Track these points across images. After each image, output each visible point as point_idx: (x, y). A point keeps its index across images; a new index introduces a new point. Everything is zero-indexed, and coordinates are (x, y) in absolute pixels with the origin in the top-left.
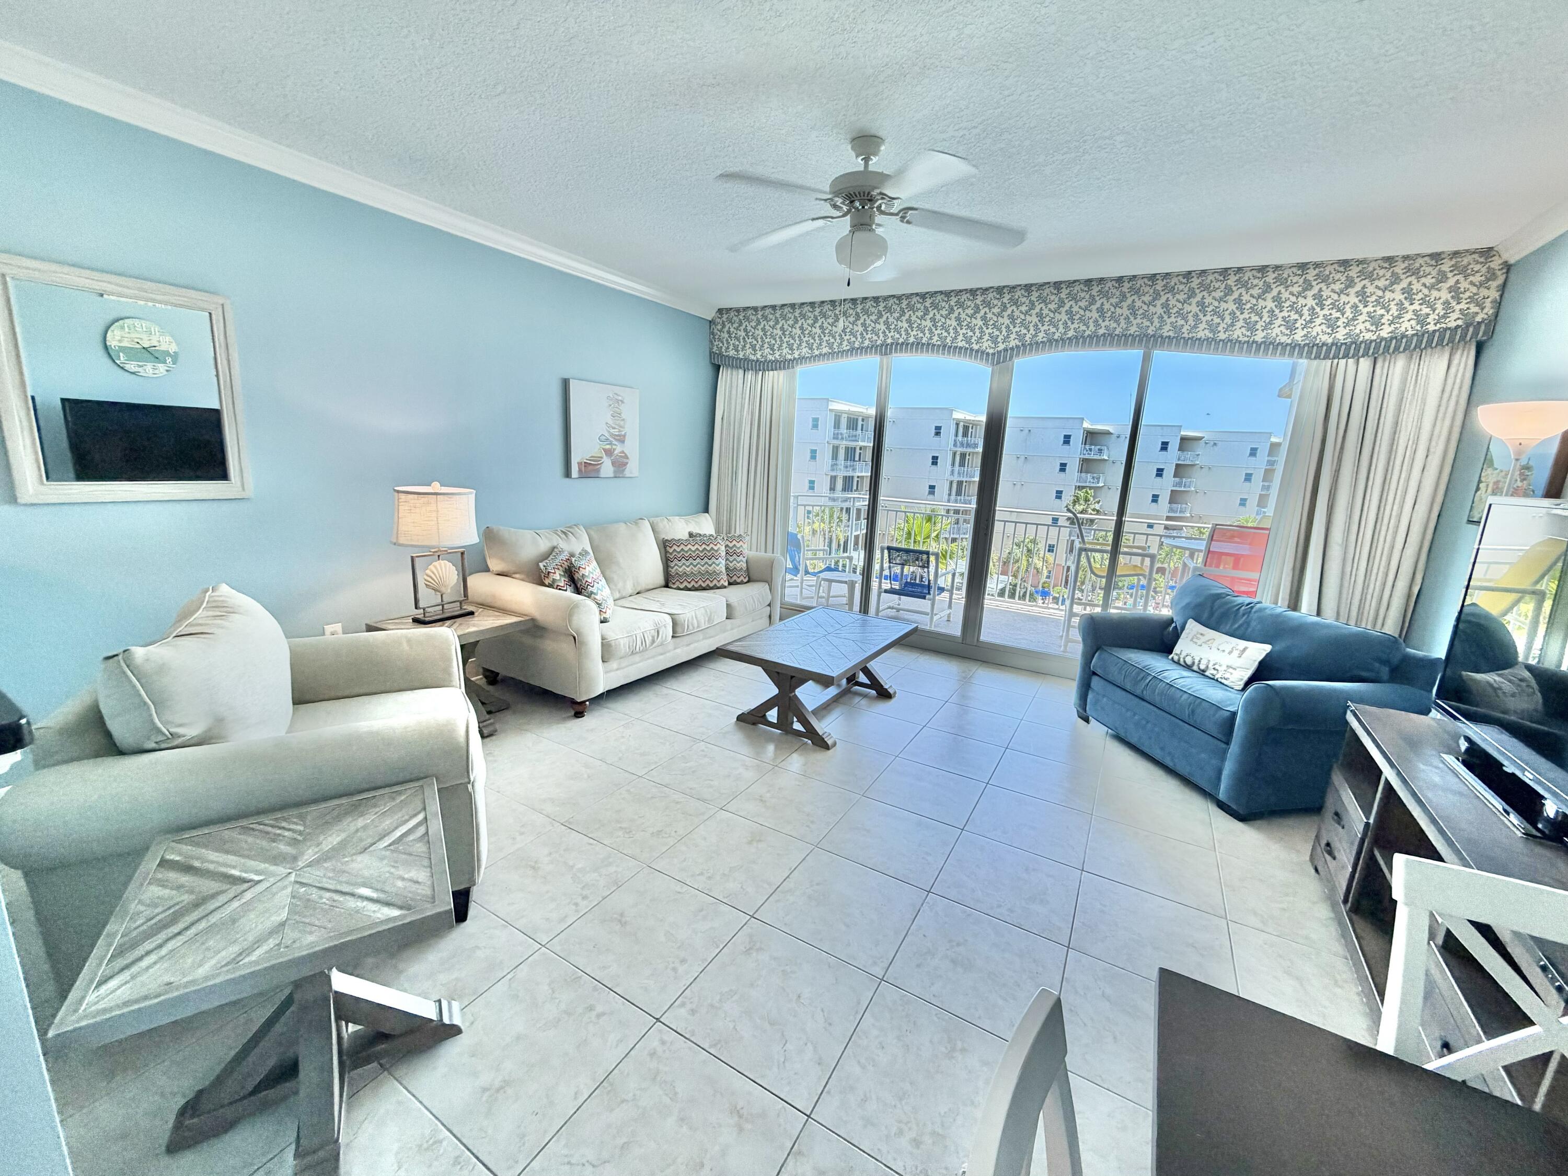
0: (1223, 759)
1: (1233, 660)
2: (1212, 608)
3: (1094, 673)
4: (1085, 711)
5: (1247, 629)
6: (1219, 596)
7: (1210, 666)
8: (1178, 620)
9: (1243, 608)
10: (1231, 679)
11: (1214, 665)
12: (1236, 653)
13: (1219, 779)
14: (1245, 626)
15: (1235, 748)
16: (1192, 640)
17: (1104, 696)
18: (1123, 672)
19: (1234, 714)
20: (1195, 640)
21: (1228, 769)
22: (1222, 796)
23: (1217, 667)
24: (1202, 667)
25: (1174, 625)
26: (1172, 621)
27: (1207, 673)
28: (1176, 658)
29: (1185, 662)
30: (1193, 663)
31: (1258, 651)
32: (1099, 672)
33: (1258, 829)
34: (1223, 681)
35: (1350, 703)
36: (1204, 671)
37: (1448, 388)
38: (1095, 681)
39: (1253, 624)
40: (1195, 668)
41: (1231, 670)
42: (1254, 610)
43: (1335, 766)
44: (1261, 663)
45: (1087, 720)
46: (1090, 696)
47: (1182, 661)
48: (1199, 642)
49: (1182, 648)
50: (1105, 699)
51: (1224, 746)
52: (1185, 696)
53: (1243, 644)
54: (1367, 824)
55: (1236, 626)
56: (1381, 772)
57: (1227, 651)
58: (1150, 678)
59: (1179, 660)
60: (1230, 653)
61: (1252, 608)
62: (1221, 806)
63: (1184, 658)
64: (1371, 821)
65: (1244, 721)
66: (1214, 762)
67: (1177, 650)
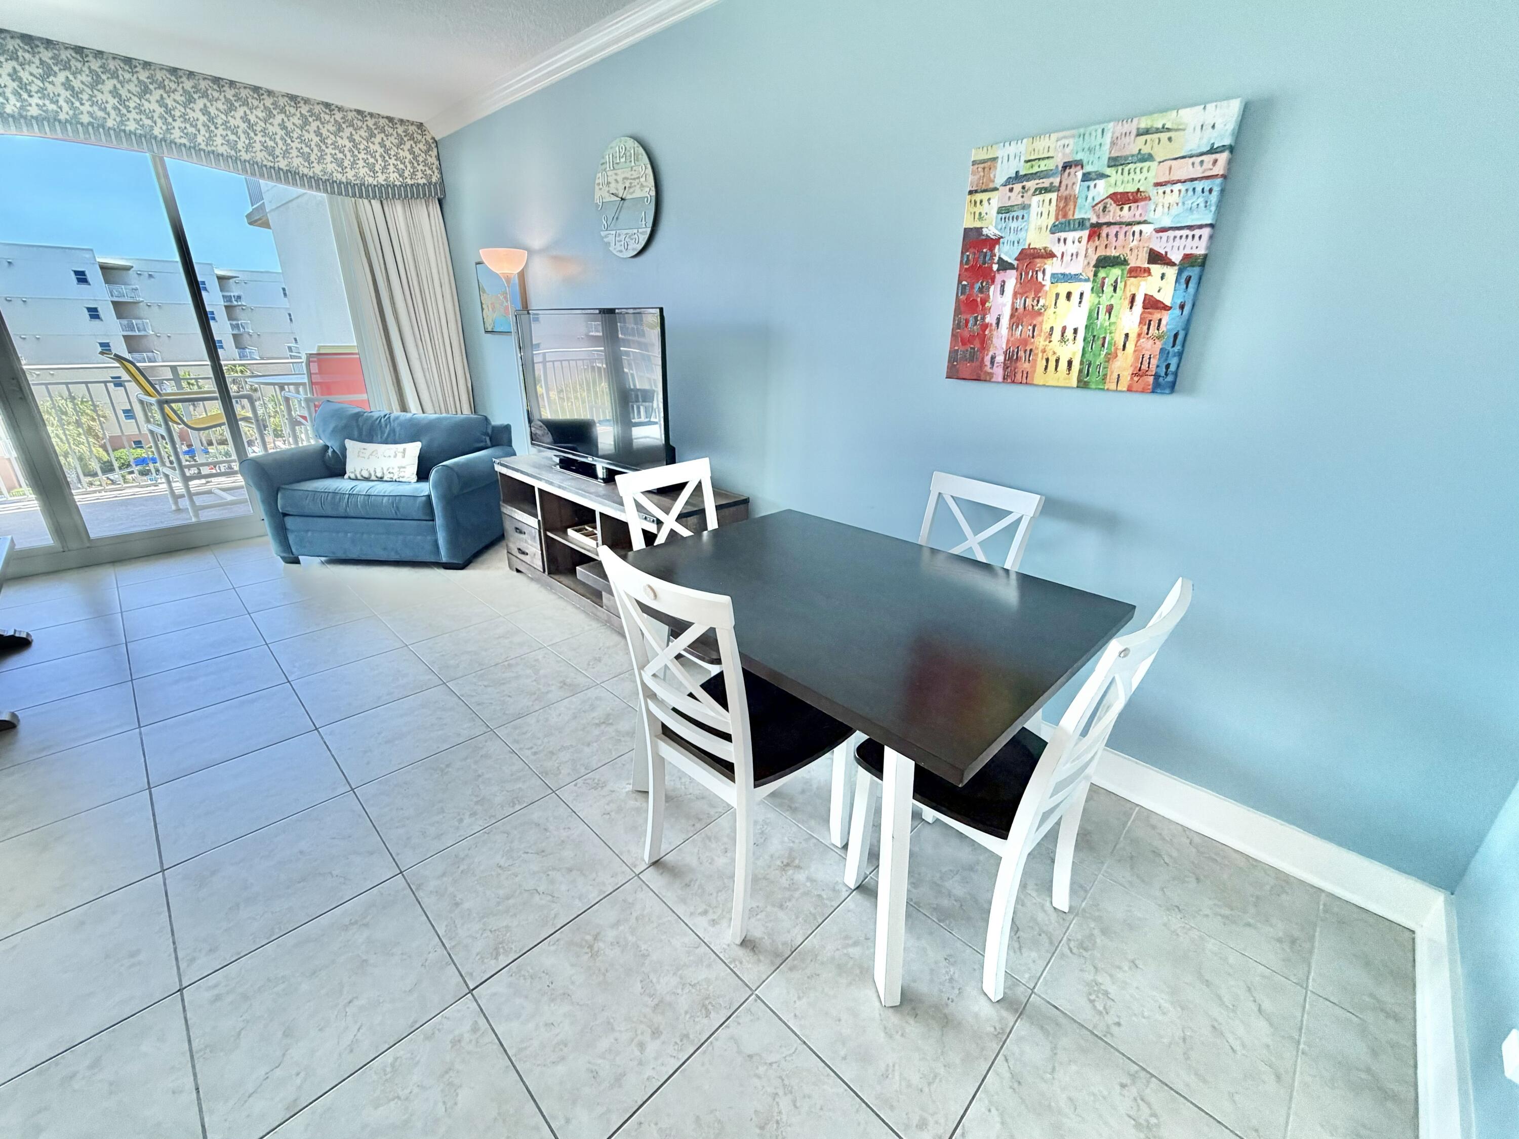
0: (433, 531)
1: (399, 461)
2: (358, 426)
3: (285, 515)
4: (292, 554)
5: (395, 435)
6: (357, 416)
7: (385, 471)
8: (334, 445)
9: (383, 420)
10: (406, 476)
11: (388, 470)
12: (400, 455)
13: (438, 548)
14: (392, 434)
15: (439, 521)
16: (359, 456)
17: (308, 531)
18: (319, 501)
19: (429, 496)
20: (361, 455)
21: (441, 538)
22: (444, 559)
23: (391, 470)
24: (379, 475)
25: (330, 451)
26: (326, 448)
27: (385, 479)
28: (352, 476)
29: (362, 476)
30: (370, 475)
31: (414, 449)
32: (289, 510)
33: (474, 569)
34: (401, 479)
35: (494, 459)
36: (382, 478)
37: (435, 234)
38: (289, 521)
39: (397, 429)
40: (373, 478)
41: (402, 470)
42: (391, 420)
43: (501, 503)
44: (419, 457)
45: (296, 561)
46: (291, 538)
47: (359, 477)
48: (366, 456)
49: (353, 466)
50: (310, 534)
51: (431, 523)
52: (385, 499)
53: (400, 447)
54: (539, 521)
55: (386, 435)
56: (533, 487)
57: (392, 456)
58: (347, 496)
59: (356, 477)
60: (395, 456)
61: (389, 417)
62: (447, 566)
63: (360, 473)
64: (540, 518)
65: (438, 498)
66: (429, 538)
67: (349, 468)
